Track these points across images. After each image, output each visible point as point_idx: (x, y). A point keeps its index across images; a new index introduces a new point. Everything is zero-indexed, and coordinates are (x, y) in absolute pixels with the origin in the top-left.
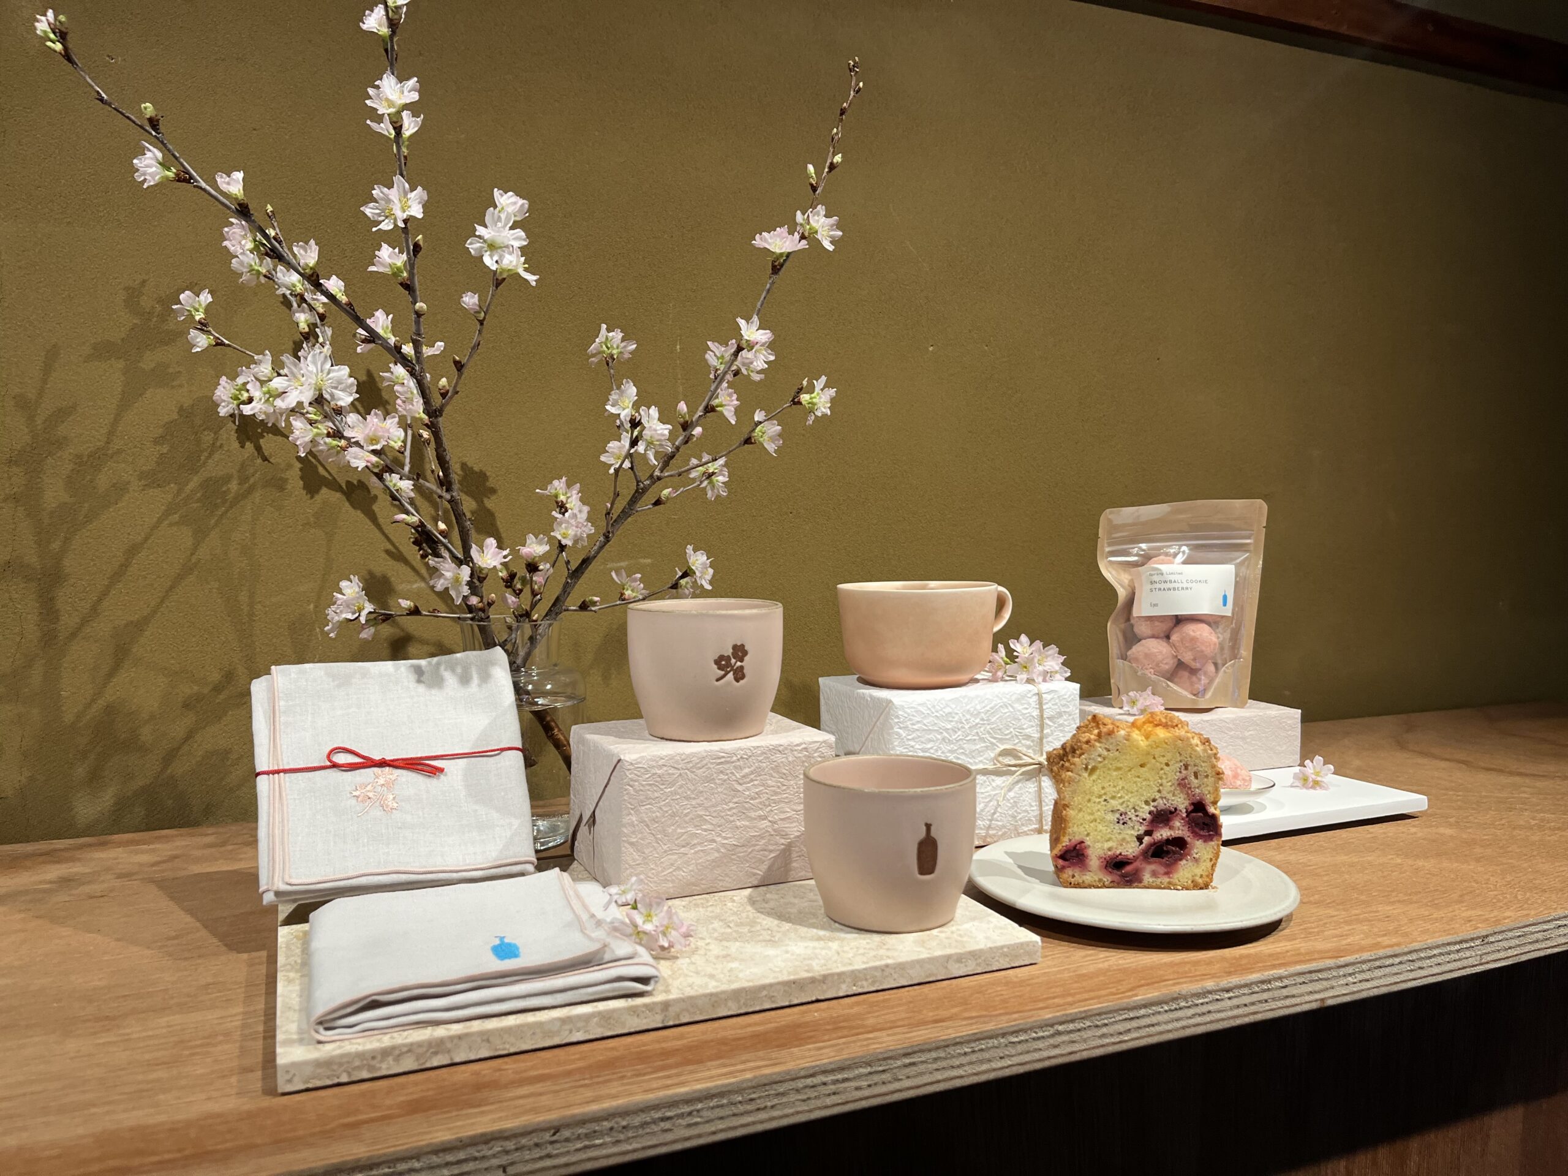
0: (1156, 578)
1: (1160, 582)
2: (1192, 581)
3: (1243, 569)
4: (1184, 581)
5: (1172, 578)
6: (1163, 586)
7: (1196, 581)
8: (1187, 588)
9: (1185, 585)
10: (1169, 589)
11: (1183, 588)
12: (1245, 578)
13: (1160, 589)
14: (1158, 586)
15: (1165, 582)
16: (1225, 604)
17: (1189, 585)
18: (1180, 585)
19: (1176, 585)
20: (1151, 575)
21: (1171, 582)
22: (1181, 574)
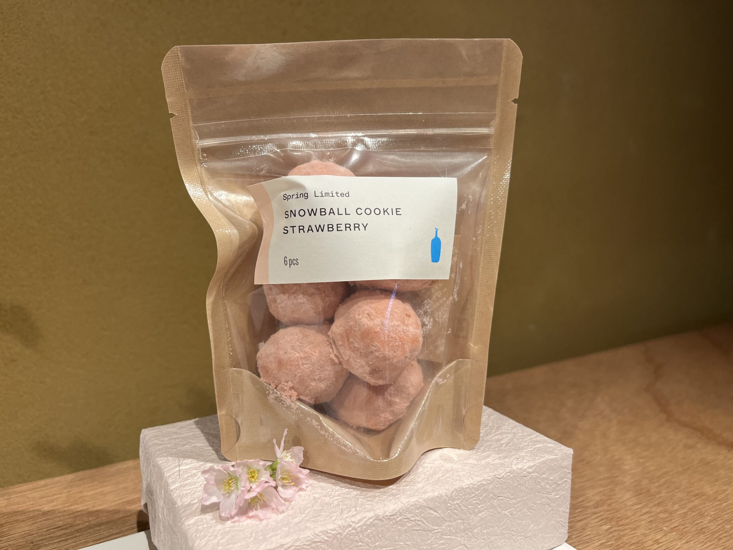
0: (295, 204)
1: (302, 213)
2: (368, 212)
3: (475, 187)
4: (351, 211)
5: (327, 203)
6: (307, 221)
7: (378, 212)
8: (357, 226)
9: (352, 219)
10: (320, 228)
11: (348, 227)
12: (479, 204)
13: (301, 229)
14: (297, 221)
15: (312, 212)
16: (436, 256)
17: (363, 219)
18: (344, 220)
19: (334, 220)
20: (286, 198)
21: (323, 212)
22: (348, 195)
